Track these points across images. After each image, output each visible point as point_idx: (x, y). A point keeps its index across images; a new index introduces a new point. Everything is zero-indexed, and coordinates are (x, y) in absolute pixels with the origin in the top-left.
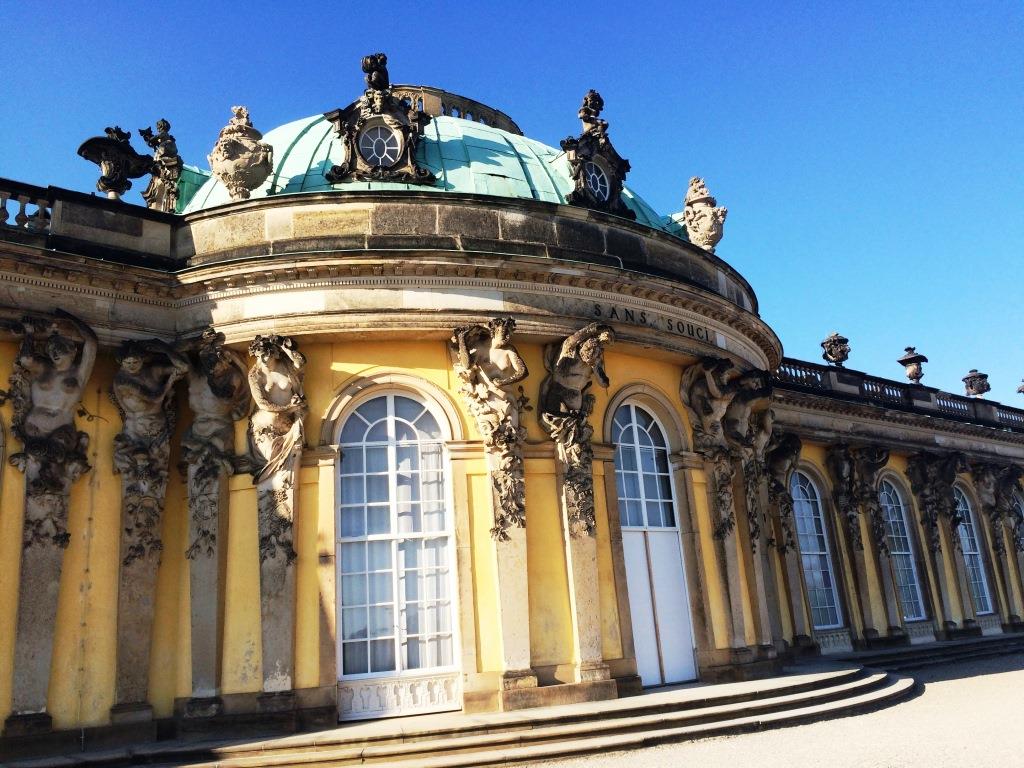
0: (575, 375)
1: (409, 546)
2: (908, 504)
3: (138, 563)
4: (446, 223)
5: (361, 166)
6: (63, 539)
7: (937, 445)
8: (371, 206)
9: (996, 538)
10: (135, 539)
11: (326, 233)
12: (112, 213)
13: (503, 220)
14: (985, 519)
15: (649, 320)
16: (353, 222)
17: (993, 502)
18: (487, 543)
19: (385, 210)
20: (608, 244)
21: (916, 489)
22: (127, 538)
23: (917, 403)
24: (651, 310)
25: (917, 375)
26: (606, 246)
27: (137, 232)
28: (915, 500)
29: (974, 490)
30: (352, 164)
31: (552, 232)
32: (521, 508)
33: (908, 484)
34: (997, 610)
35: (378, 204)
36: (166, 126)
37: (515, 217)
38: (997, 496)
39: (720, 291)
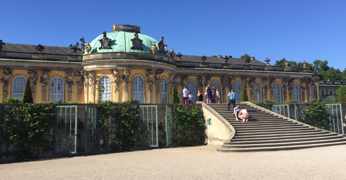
0: (126, 74)
1: (106, 94)
3: (79, 95)
4: (110, 56)
5: (102, 47)
6: (72, 92)
8: (101, 54)
10: (79, 92)
11: (97, 58)
13: (117, 55)
15: (138, 66)
16: (100, 56)
18: (114, 93)
19: (103, 55)
24: (138, 64)
26: (132, 56)
27: (77, 58)
30: (101, 47)
32: (118, 90)
33: (220, 82)
36: (83, 38)
37: (119, 54)
39: (155, 59)
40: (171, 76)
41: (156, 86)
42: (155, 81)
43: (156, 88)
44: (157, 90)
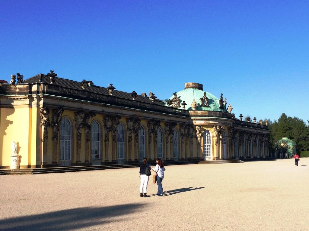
2: (238, 139)
4: (213, 114)
7: (242, 130)
8: (207, 112)
9: (247, 144)
14: (246, 141)
17: (248, 139)
18: (215, 146)
21: (239, 137)
23: (241, 123)
25: (241, 119)
28: (239, 138)
29: (245, 137)
30: (203, 104)
34: (246, 155)
38: (249, 138)
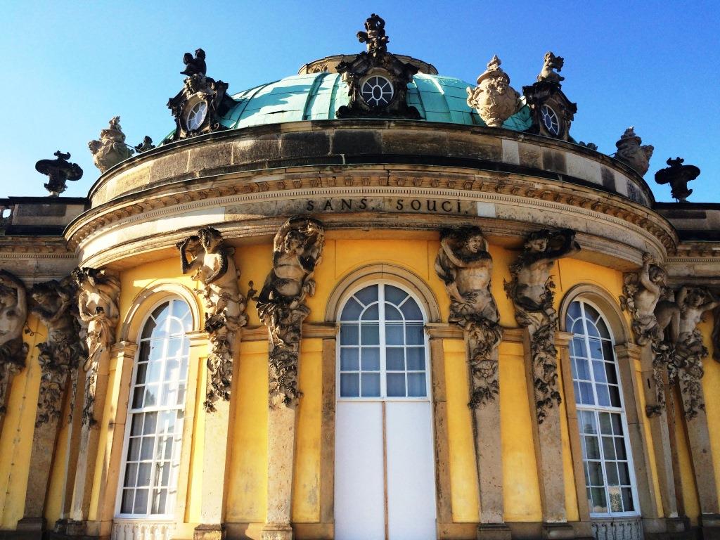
0: (282, 265)
3: (44, 426)
4: (195, 163)
5: (182, 134)
8: (150, 163)
10: (44, 410)
11: (128, 190)
12: (48, 205)
13: (236, 148)
15: (371, 205)
16: (141, 177)
18: (201, 413)
19: (159, 163)
20: (334, 146)
22: (40, 410)
24: (373, 195)
26: (331, 147)
27: (62, 213)
31: (277, 148)
32: (227, 384)
35: (155, 160)
37: (246, 144)
39: (504, 160)
40: (641, 288)
41: (530, 357)
42: (518, 315)
43: (530, 373)
44: (539, 384)
